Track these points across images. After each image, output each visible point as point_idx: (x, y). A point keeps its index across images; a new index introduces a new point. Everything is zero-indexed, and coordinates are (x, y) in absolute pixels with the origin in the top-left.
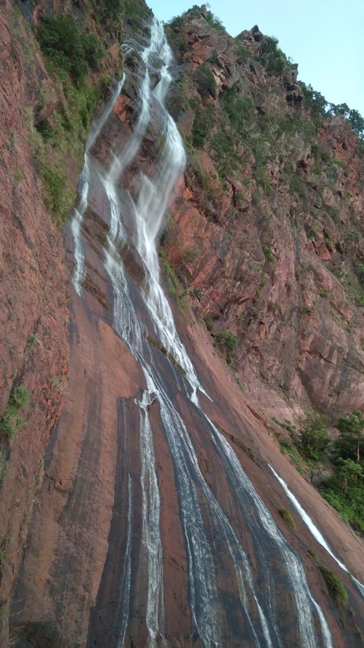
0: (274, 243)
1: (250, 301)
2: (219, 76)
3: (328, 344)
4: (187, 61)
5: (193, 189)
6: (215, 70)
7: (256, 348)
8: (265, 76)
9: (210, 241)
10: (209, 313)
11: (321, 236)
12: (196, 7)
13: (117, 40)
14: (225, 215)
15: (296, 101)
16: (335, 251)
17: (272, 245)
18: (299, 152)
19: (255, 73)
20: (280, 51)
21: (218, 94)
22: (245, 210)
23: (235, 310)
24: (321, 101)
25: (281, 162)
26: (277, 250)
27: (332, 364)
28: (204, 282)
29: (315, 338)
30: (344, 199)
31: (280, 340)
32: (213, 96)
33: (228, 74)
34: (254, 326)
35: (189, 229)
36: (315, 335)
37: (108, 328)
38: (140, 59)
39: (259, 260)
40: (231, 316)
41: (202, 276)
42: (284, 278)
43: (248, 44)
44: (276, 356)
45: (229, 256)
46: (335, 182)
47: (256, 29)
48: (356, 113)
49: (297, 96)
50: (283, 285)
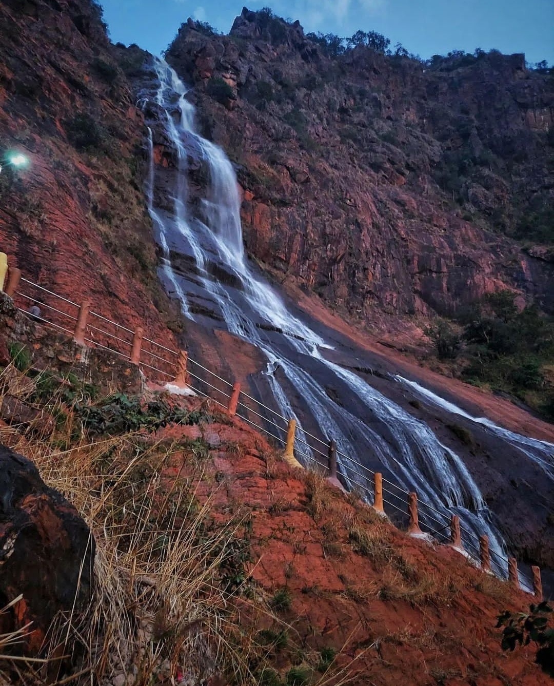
0: (346, 195)
1: (347, 256)
2: (230, 78)
3: (433, 258)
4: (198, 80)
5: (251, 188)
6: (224, 74)
7: (369, 292)
8: (273, 50)
9: (288, 224)
10: (315, 283)
11: (388, 165)
12: (184, 25)
13: (129, 104)
14: (291, 195)
15: (312, 56)
16: (407, 172)
17: (346, 198)
18: (335, 101)
19: (263, 53)
20: (277, 18)
21: (236, 94)
22: (308, 180)
23: (338, 270)
24: (336, 41)
25: (321, 120)
26: (352, 200)
27: (444, 272)
28: (298, 261)
29: (419, 258)
30: (396, 120)
31: (389, 275)
32: (234, 99)
33: (237, 71)
34: (360, 275)
35: (264, 224)
36: (418, 256)
37: (224, 333)
38: (156, 106)
39: (340, 217)
40: (336, 276)
41: (295, 256)
42: (369, 221)
43: (245, 28)
44: (390, 290)
45: (310, 228)
46: (381, 110)
47: (245, 10)
48: (373, 34)
49: (310, 50)
50: (371, 227)
